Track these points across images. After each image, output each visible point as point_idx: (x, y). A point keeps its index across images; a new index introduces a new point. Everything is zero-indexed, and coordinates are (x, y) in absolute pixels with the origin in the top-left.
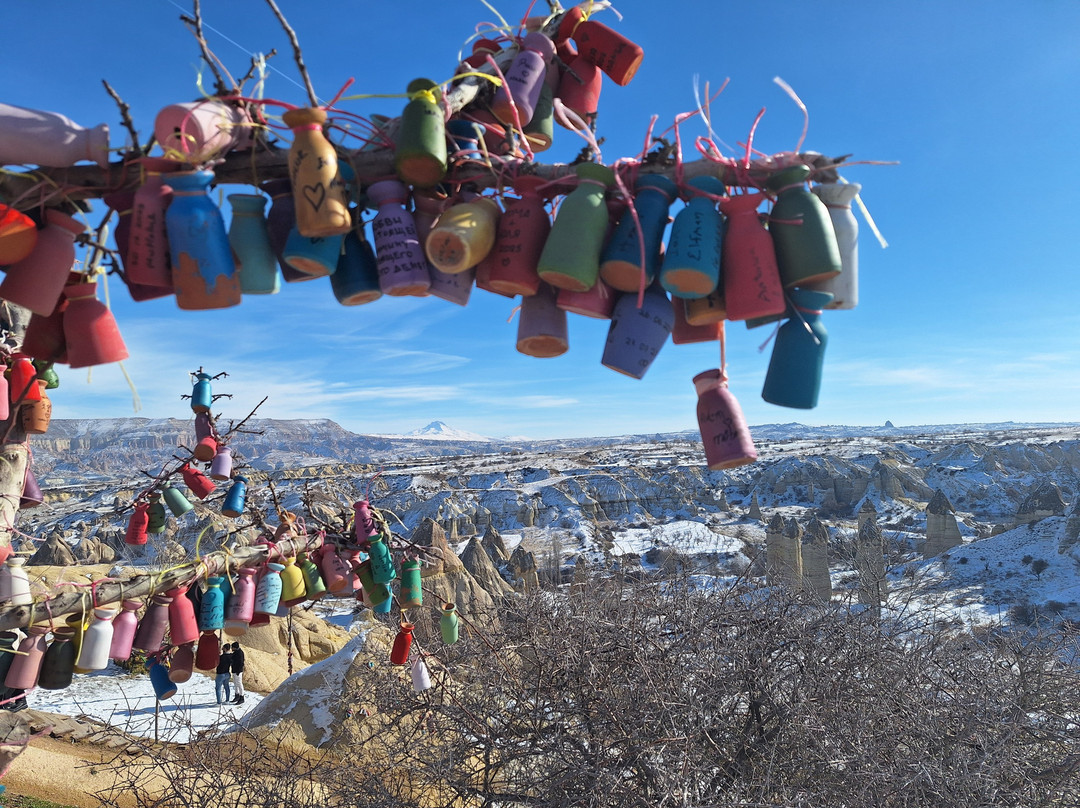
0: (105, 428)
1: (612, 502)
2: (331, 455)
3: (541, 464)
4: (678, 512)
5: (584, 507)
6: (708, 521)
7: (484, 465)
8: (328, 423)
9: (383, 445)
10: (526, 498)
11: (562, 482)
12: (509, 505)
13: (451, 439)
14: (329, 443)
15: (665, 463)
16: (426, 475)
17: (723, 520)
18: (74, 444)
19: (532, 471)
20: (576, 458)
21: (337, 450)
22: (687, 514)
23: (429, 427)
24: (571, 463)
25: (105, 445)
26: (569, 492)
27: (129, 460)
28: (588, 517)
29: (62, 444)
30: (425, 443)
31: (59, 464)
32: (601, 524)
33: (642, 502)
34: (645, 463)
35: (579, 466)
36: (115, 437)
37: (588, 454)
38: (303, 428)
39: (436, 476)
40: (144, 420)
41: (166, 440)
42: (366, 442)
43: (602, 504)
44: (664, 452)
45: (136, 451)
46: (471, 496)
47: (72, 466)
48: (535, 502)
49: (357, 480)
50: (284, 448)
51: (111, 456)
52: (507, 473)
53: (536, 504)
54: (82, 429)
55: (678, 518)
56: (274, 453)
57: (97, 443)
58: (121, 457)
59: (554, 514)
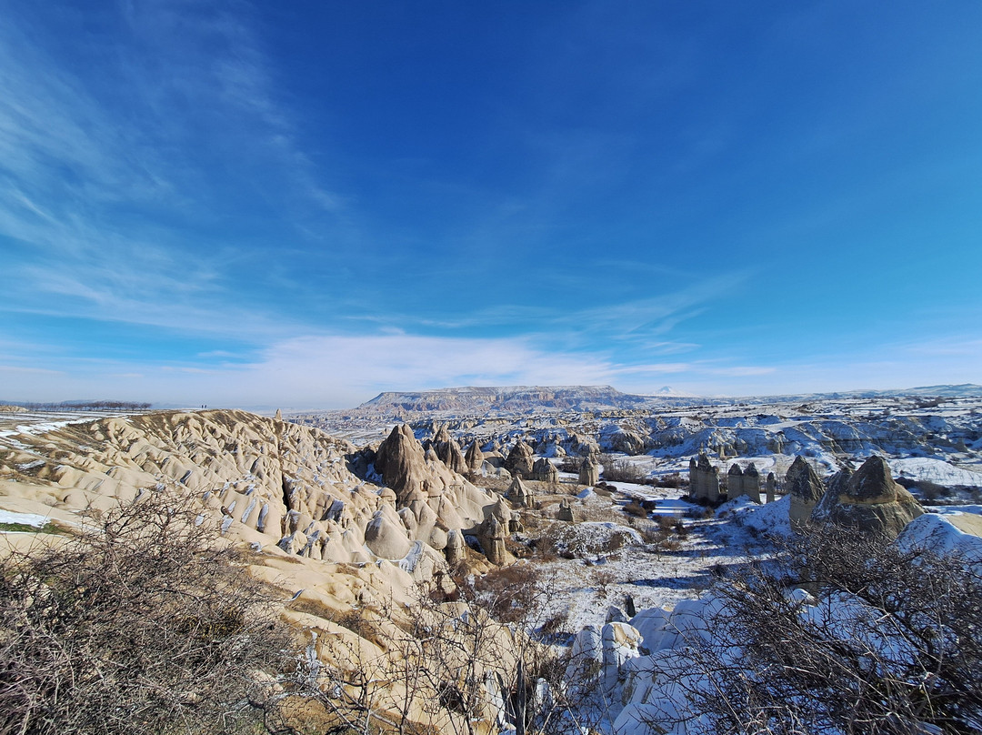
0: (509, 391)
1: (846, 441)
2: (612, 404)
3: (769, 412)
4: (913, 451)
5: (823, 443)
6: (948, 459)
7: (725, 412)
8: (609, 388)
9: (639, 399)
10: (772, 435)
11: (800, 425)
12: (761, 439)
13: (679, 396)
14: (610, 398)
15: (877, 413)
16: (689, 417)
17: (964, 459)
18: (497, 398)
19: (765, 417)
20: (796, 409)
21: (614, 402)
22: (922, 452)
23: (662, 390)
24: (794, 412)
25: (509, 399)
26: (807, 432)
27: (519, 405)
28: (828, 450)
29: (493, 398)
30: (664, 398)
31: (492, 407)
32: (841, 455)
33: (874, 441)
34: (857, 413)
35: (801, 414)
36: (513, 395)
37: (805, 406)
38: (596, 390)
39: (695, 418)
40: (525, 387)
41: (534, 396)
42: (630, 398)
43: (838, 441)
44: (872, 405)
45: (522, 402)
46: (730, 431)
47: (498, 408)
48: (780, 437)
49: (646, 419)
50: (587, 400)
51: (512, 403)
52: (746, 418)
53: (780, 439)
54: (500, 392)
55: (914, 455)
56: (583, 403)
57: (507, 398)
58: (516, 404)
59: (797, 446)
